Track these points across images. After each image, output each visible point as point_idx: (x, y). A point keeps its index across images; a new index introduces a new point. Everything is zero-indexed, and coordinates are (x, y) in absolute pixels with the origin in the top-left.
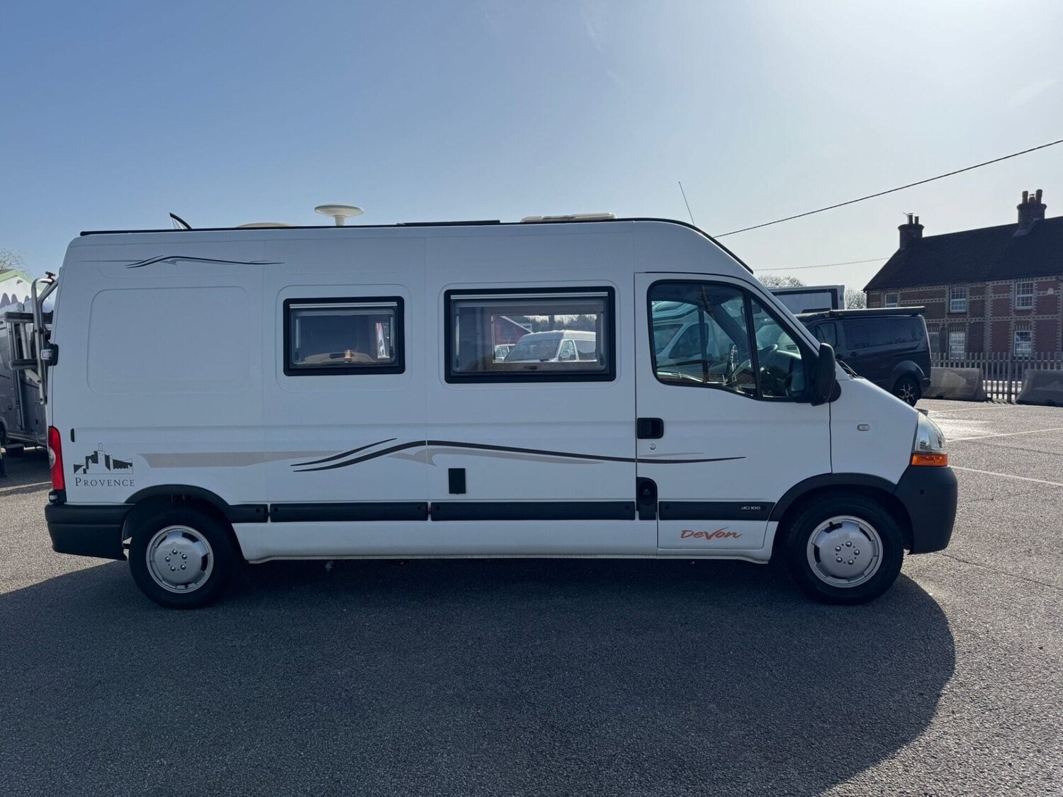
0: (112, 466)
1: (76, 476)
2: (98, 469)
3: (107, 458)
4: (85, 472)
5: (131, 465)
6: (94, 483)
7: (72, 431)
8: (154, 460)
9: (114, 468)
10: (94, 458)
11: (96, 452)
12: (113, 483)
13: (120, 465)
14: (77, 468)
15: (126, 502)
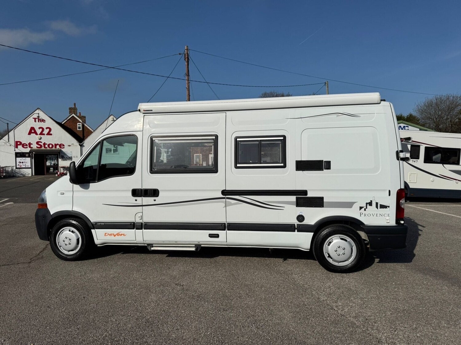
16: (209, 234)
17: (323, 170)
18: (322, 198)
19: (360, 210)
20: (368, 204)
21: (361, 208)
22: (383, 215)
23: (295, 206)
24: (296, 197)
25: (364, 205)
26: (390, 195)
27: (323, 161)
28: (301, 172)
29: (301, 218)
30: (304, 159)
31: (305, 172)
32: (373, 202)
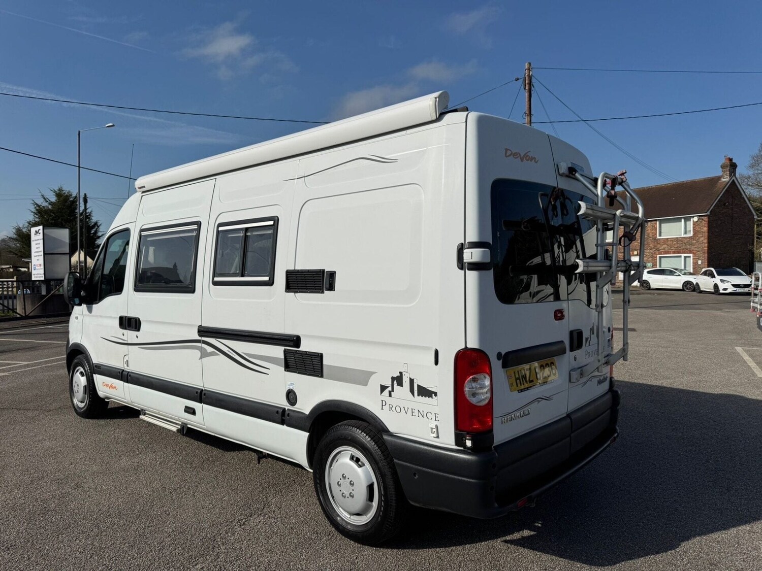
16: (186, 407)
17: (323, 292)
18: (320, 356)
19: (381, 393)
20: (395, 382)
21: (383, 388)
22: (425, 416)
23: (283, 369)
24: (285, 349)
25: (388, 383)
26: (436, 363)
27: (323, 271)
28: (292, 294)
29: (291, 396)
30: (299, 267)
31: (298, 295)
32: (404, 377)
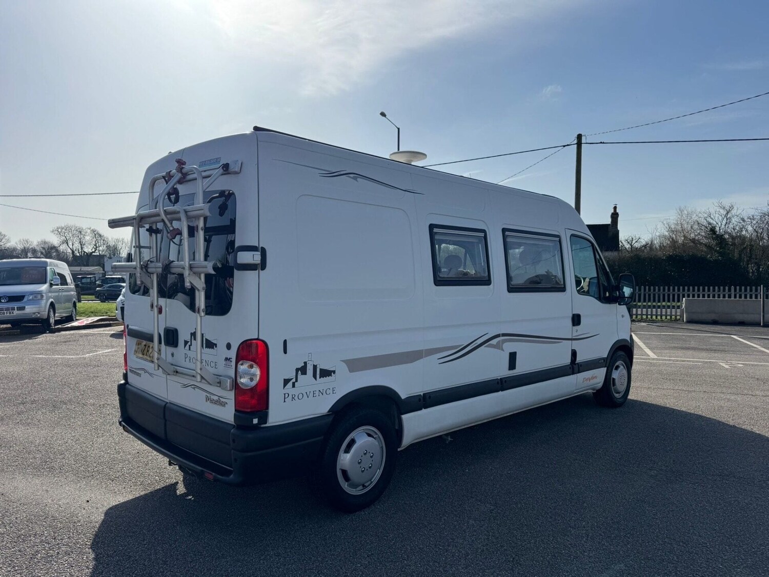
0: (318, 376)
1: (286, 391)
2: (306, 380)
3: (315, 367)
4: (294, 386)
5: (334, 372)
6: (301, 396)
7: (285, 342)
8: (355, 365)
9: (320, 378)
10: (303, 370)
11: (305, 363)
12: (317, 393)
13: (326, 373)
14: (286, 382)
15: (328, 412)
